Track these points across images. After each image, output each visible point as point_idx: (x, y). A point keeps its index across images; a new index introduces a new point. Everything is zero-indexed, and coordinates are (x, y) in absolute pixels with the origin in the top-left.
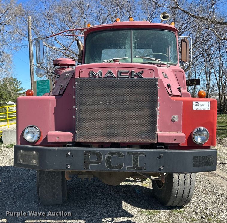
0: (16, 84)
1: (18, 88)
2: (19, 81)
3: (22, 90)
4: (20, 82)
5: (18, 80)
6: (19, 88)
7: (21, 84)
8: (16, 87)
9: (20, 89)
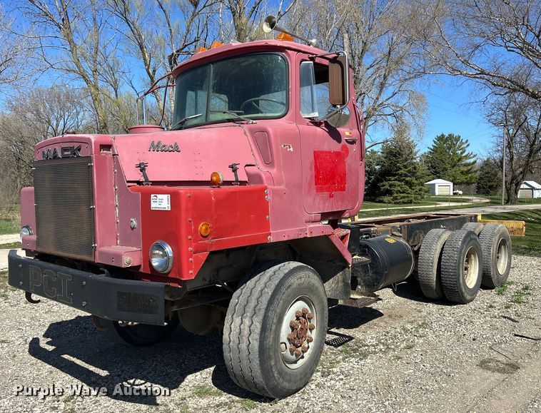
0: (460, 146)
1: (462, 153)
2: (464, 141)
3: (470, 158)
4: (467, 141)
5: (464, 138)
6: (464, 155)
7: (468, 145)
8: (459, 152)
9: (466, 156)
